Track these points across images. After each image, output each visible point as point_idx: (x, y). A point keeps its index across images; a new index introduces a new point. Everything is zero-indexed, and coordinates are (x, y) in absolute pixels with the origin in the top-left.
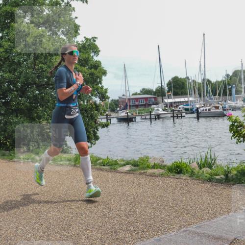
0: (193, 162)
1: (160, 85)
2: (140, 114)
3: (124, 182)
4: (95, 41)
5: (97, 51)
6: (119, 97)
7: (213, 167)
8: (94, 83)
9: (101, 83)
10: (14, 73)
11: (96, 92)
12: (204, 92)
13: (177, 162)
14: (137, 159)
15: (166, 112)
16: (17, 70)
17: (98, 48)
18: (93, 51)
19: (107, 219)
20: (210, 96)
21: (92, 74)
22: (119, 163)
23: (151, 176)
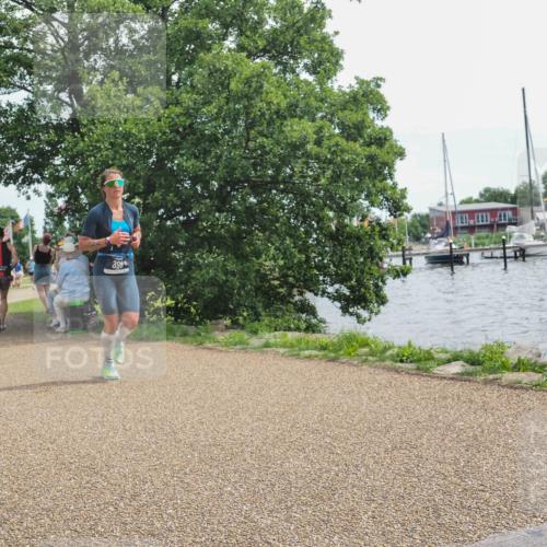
1: (527, 181)
2: (481, 247)
3: (449, 400)
4: (379, 86)
5: (382, 109)
6: (431, 209)
8: (375, 177)
9: (391, 176)
10: (205, 158)
11: (381, 198)
14: (476, 349)
15: (541, 243)
16: (210, 151)
17: (386, 102)
18: (374, 109)
19: (415, 480)
21: (371, 158)
22: (436, 356)
23: (511, 387)
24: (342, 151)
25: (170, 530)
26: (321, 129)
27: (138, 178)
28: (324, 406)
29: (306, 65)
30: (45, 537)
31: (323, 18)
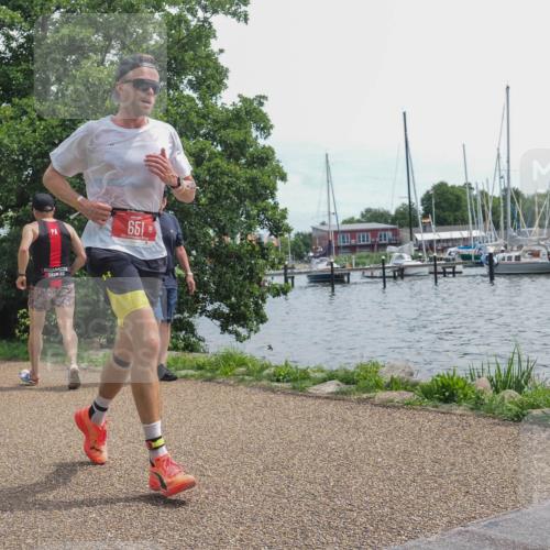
0: (479, 377)
1: (407, 202)
2: (361, 267)
3: (323, 420)
4: (261, 104)
5: (265, 127)
6: (314, 228)
7: (526, 389)
9: (273, 195)
11: (263, 217)
12: (505, 218)
13: (443, 377)
14: (351, 369)
15: (419, 263)
17: (269, 120)
18: (257, 127)
20: (519, 227)
21: (253, 181)
22: (312, 375)
23: (384, 406)
24: (223, 173)
26: (202, 150)
27: (10, 191)
28: (198, 427)
29: (189, 80)
31: (208, 37)
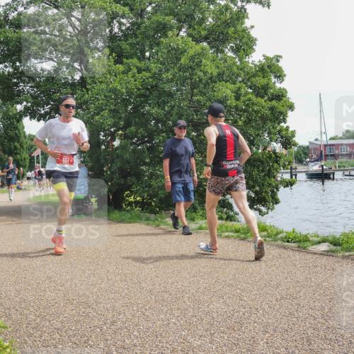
2: (342, 169)
3: (319, 268)
4: (278, 61)
5: (280, 76)
6: (310, 143)
8: (275, 121)
9: (284, 121)
10: (164, 107)
14: (338, 236)
16: (167, 103)
17: (283, 72)
18: (275, 76)
19: (295, 319)
21: (272, 109)
22: (311, 239)
24: (253, 104)
25: (135, 346)
26: (239, 89)
27: (120, 118)
28: (237, 269)
29: (232, 47)
30: (56, 347)
31: (244, 17)
